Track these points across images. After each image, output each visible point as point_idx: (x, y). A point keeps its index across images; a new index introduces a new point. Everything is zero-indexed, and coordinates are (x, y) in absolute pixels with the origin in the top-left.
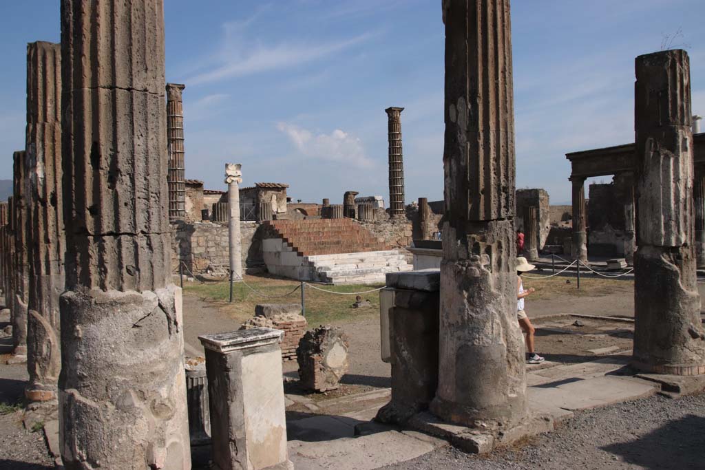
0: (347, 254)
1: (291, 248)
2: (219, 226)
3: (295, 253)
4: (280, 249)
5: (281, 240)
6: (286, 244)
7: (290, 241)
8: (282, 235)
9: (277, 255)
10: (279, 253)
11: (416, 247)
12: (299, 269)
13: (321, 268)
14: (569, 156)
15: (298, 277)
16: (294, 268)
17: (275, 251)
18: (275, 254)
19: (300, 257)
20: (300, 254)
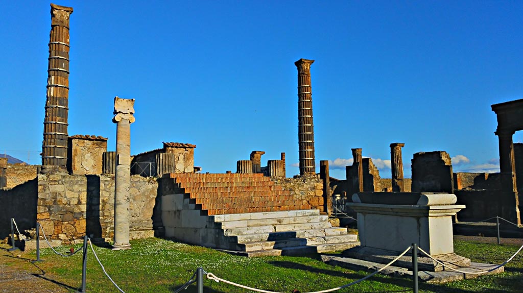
0: (261, 214)
1: (193, 206)
2: (108, 179)
3: (198, 211)
4: (180, 208)
5: (183, 195)
6: (188, 200)
7: (193, 197)
8: (184, 189)
9: (177, 214)
10: (179, 211)
11: (362, 203)
12: (202, 232)
13: (231, 230)
14: (495, 108)
15: (201, 241)
16: (196, 230)
17: (174, 209)
18: (175, 213)
19: (204, 217)
20: (205, 213)
